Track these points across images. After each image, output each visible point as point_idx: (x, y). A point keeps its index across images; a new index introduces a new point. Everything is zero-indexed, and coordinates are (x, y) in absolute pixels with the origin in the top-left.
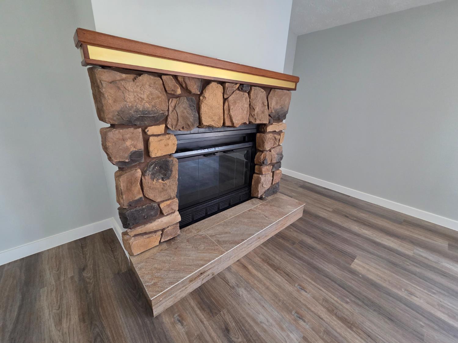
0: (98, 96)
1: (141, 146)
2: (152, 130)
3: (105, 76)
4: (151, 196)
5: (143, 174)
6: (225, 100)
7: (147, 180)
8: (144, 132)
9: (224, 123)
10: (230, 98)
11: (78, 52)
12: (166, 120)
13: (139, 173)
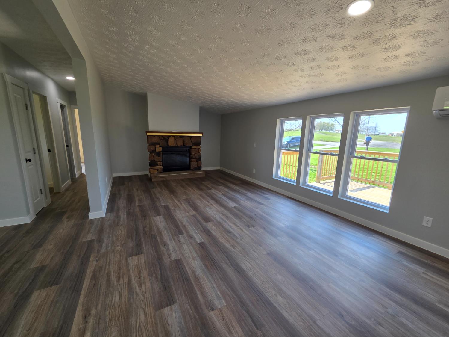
0: (148, 140)
1: (154, 149)
2: (157, 146)
3: (149, 137)
4: (155, 160)
5: (154, 155)
6: (175, 140)
7: (155, 156)
8: (155, 146)
9: (175, 145)
10: (177, 139)
11: (146, 134)
12: (160, 145)
13: (153, 154)
